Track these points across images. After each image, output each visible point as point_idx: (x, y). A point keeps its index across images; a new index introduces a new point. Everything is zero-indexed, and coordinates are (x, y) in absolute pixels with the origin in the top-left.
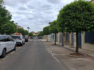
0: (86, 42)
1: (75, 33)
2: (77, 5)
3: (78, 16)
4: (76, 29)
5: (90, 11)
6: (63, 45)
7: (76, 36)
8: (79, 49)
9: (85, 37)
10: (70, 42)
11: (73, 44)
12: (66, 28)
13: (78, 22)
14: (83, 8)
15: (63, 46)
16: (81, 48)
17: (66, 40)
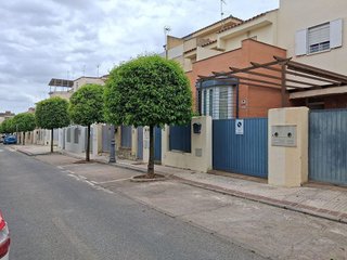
0: (171, 148)
1: (147, 127)
2: (152, 69)
3: (154, 92)
4: (150, 118)
5: (176, 84)
6: (113, 161)
7: (148, 133)
8: (156, 167)
9: (170, 137)
10: (134, 150)
11: (140, 157)
12: (128, 116)
13: (153, 104)
14: (162, 78)
15: (115, 162)
16: (160, 164)
17: (122, 144)
